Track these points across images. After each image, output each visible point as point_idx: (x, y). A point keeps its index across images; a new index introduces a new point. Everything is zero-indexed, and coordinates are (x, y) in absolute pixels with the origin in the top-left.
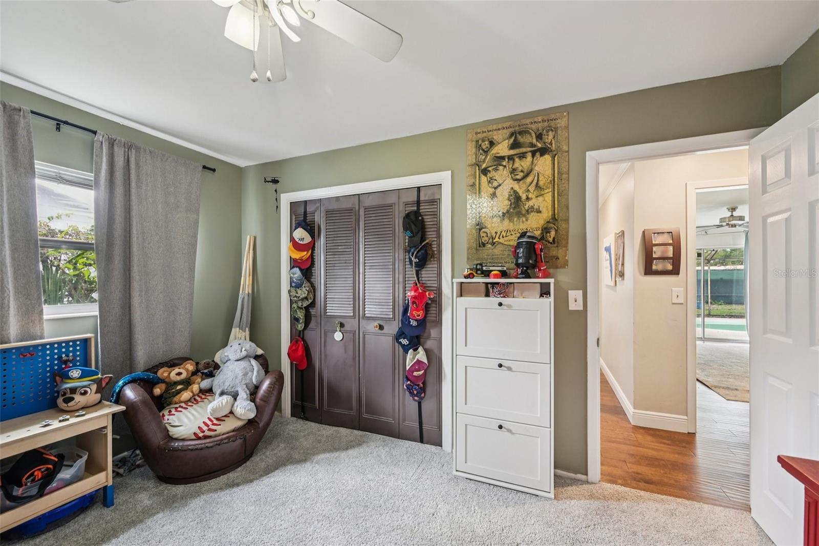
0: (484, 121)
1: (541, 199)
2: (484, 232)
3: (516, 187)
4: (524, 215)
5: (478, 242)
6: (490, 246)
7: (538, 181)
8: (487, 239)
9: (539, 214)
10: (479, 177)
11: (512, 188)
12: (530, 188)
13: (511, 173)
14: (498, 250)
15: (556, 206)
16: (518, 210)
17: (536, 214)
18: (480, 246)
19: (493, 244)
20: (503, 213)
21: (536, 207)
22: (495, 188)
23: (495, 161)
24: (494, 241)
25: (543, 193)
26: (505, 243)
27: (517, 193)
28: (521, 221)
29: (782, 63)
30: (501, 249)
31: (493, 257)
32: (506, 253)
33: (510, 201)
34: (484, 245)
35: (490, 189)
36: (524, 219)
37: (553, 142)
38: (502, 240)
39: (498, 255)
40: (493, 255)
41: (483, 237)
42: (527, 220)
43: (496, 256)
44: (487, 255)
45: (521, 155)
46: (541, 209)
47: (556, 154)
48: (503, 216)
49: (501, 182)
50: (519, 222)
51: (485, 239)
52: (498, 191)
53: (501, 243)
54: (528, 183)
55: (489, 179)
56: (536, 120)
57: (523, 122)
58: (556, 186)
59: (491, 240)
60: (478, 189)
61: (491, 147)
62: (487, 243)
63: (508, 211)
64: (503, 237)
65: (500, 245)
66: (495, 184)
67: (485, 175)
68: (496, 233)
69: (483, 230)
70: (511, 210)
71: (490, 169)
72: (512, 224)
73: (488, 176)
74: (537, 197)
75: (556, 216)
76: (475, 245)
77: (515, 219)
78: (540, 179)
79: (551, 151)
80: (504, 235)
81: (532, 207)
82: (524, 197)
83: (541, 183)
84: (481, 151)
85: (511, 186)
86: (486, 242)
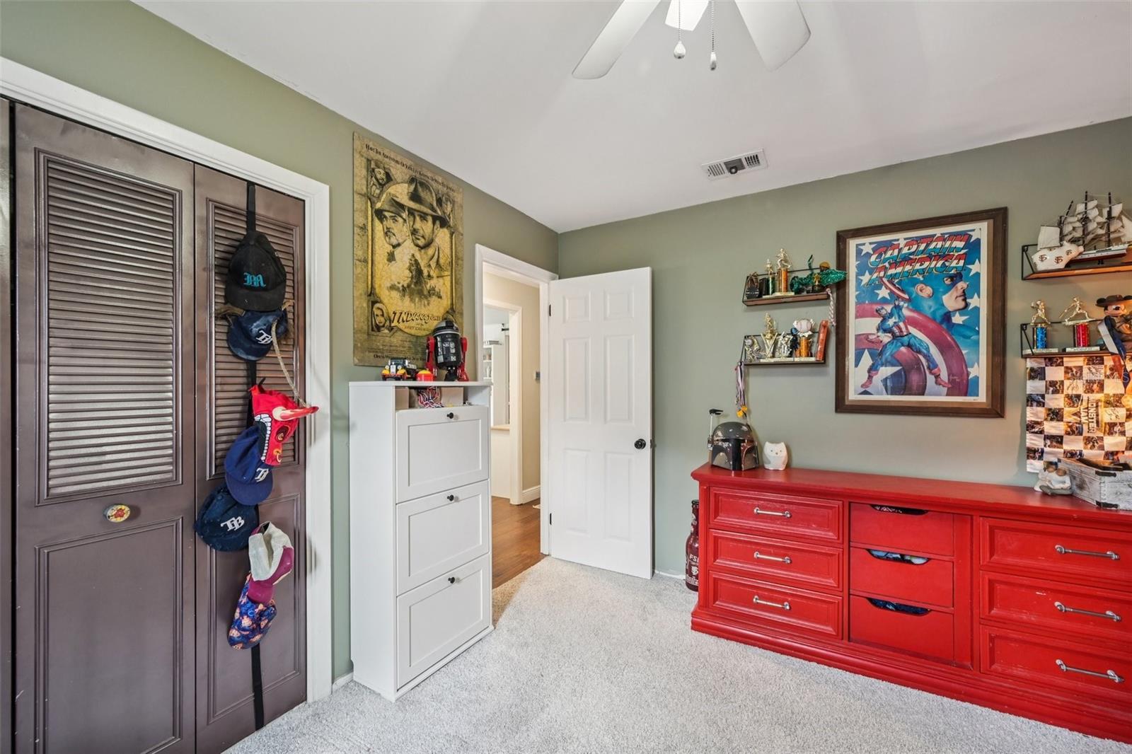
0: (377, 135)
1: (441, 280)
2: (379, 308)
3: (418, 256)
4: (426, 297)
5: (370, 323)
6: (387, 331)
7: (439, 257)
8: (382, 319)
9: (439, 300)
10: (372, 220)
11: (413, 255)
12: (431, 263)
13: (412, 234)
14: (397, 339)
15: (454, 295)
16: (420, 288)
17: (437, 298)
18: (373, 330)
19: (391, 329)
20: (403, 286)
21: (437, 289)
22: (394, 247)
23: (392, 205)
24: (393, 325)
25: (443, 274)
26: (406, 330)
27: (419, 264)
28: (423, 303)
29: (559, 232)
30: (400, 338)
31: (392, 348)
32: (407, 344)
33: (412, 272)
34: (378, 328)
35: (387, 245)
36: (426, 302)
37: (451, 215)
38: (401, 326)
39: (396, 346)
40: (391, 346)
41: (377, 315)
42: (428, 304)
43: (394, 348)
44: (383, 345)
45: (422, 215)
46: (441, 294)
47: (453, 233)
48: (403, 290)
49: (401, 241)
50: (421, 305)
51: (380, 320)
52: (397, 252)
53: (401, 330)
54: (429, 257)
55: (386, 230)
56: (437, 178)
57: (425, 171)
58: (454, 271)
59: (388, 323)
60: (370, 237)
61: (387, 182)
62: (383, 326)
63: (409, 286)
64: (403, 321)
65: (399, 333)
66: (394, 241)
67: (381, 220)
68: (395, 313)
69: (377, 305)
70: (413, 286)
71: (387, 214)
72: (413, 305)
73: (385, 223)
74: (438, 277)
75: (454, 307)
76: (366, 328)
77: (417, 299)
78: (441, 256)
79: (450, 226)
80: (405, 319)
81: (433, 289)
82: (425, 273)
83: (442, 261)
84: (373, 178)
85: (412, 252)
86: (381, 325)
